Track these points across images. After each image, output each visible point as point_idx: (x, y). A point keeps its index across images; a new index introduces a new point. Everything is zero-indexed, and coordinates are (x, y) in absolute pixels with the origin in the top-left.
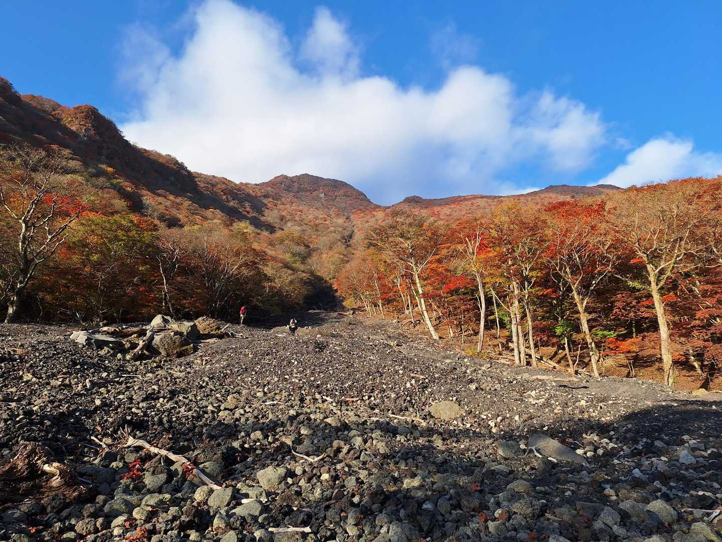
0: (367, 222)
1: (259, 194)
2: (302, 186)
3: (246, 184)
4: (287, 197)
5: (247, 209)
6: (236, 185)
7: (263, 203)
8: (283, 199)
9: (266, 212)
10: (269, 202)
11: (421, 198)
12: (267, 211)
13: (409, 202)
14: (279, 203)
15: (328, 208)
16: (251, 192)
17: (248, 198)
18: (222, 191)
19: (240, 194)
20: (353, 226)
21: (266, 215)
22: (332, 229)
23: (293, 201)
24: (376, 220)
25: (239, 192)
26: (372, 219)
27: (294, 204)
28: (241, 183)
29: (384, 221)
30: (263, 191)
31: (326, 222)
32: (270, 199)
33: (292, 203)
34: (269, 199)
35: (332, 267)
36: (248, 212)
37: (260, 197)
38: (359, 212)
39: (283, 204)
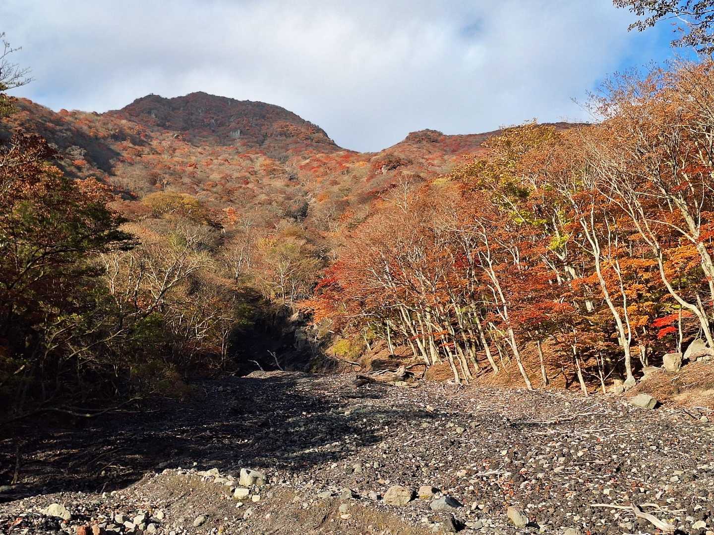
0: (335, 183)
1: (102, 132)
2: (193, 117)
3: (74, 114)
4: (163, 140)
5: (76, 162)
6: (51, 113)
7: (112, 151)
8: (154, 143)
9: (119, 169)
10: (125, 149)
11: (440, 134)
12: (120, 165)
13: (419, 142)
14: (146, 150)
15: (252, 160)
16: (85, 128)
17: (79, 138)
18: (21, 125)
19: (61, 131)
20: (306, 193)
21: (118, 173)
22: (263, 197)
23: (175, 145)
24: (355, 177)
25: (58, 128)
26: (346, 177)
27: (178, 153)
28: (64, 111)
29: (372, 177)
30: (110, 126)
31: (250, 186)
32: (127, 143)
33: (175, 149)
34: (125, 143)
35: (282, 267)
36: (79, 168)
37: (104, 138)
38: (315, 164)
39: (155, 152)
